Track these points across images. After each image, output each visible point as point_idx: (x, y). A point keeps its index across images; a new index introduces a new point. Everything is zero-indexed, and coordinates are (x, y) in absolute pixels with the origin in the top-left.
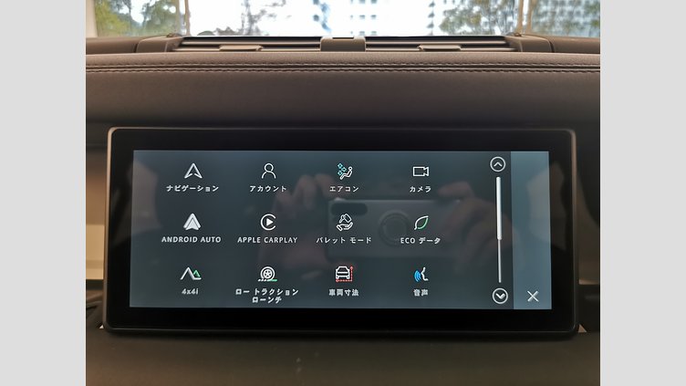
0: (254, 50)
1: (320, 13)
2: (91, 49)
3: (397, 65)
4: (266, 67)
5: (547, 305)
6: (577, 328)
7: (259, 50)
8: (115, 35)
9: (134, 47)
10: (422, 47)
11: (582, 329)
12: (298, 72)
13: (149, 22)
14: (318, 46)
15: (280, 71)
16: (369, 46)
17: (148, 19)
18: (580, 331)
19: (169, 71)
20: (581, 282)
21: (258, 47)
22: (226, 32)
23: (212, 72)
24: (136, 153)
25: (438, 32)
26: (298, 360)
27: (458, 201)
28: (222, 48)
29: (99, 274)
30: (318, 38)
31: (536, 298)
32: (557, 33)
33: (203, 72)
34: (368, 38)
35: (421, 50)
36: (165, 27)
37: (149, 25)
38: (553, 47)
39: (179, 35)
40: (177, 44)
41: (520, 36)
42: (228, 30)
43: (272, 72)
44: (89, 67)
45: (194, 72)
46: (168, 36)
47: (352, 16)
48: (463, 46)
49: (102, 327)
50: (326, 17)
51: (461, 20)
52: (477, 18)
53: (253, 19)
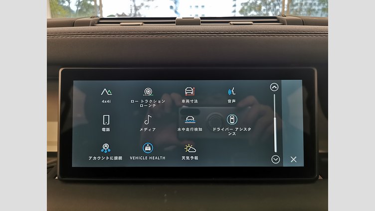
0: (139, 25)
1: (173, 5)
2: (50, 25)
3: (219, 33)
4: (146, 34)
5: (301, 164)
6: (318, 177)
7: (142, 25)
8: (61, 17)
9: (73, 24)
10: (232, 23)
11: (320, 178)
13: (80, 10)
14: (174, 23)
15: (154, 37)
16: (202, 22)
17: (79, 8)
19: (92, 37)
20: (320, 151)
21: (141, 23)
22: (122, 15)
23: (117, 37)
24: (75, 82)
25: (238, 15)
26: (165, 195)
27: (250, 107)
28: (121, 24)
29: (55, 149)
30: (174, 18)
31: (295, 160)
32: (303, 14)
33: (111, 37)
34: (202, 18)
35: (231, 25)
36: (88, 13)
37: (80, 12)
38: (303, 22)
39: (97, 17)
40: (96, 22)
41: (285, 16)
42: (123, 14)
43: (150, 37)
44: (49, 34)
45: (107, 37)
46: (91, 18)
47: (191, 6)
48: (254, 22)
49: (57, 178)
50: (177, 7)
51: (251, 8)
52: (260, 7)
53: (137, 8)
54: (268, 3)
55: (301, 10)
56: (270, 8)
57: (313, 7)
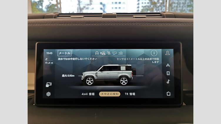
0: (81, 18)
1: (102, 7)
2: (29, 18)
3: (126, 22)
4: (85, 23)
5: (173, 97)
7: (83, 18)
9: (44, 17)
10: (134, 16)
12: (95, 25)
14: (101, 16)
15: (90, 24)
16: (117, 16)
18: (183, 105)
19: (55, 25)
20: (184, 90)
23: (68, 25)
24: (44, 50)
25: (139, 12)
28: (71, 17)
29: (33, 88)
30: (101, 14)
32: (178, 12)
33: (65, 25)
34: (117, 14)
38: (175, 16)
39: (58, 13)
40: (57, 16)
41: (165, 12)
43: (87, 25)
44: (29, 23)
45: (63, 25)
46: (54, 13)
47: (113, 8)
48: (147, 16)
49: (34, 104)
50: (104, 9)
51: (148, 10)
52: (153, 9)
53: (81, 9)
54: (157, 7)
55: (177, 10)
56: (159, 10)
57: (184, 8)
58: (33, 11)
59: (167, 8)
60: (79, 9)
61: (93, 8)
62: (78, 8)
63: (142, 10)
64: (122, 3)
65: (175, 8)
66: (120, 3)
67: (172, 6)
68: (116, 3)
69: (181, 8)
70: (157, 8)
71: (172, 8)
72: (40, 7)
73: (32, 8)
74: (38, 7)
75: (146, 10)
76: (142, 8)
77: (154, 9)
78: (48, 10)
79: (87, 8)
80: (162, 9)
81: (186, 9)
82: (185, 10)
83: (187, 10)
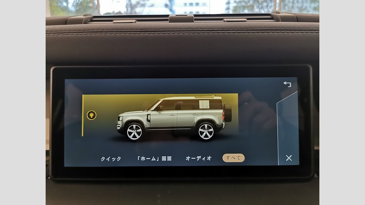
0: (132, 23)
1: (168, 3)
3: (211, 30)
4: (138, 32)
5: (297, 163)
6: (314, 175)
7: (135, 23)
11: (316, 176)
12: (156, 34)
14: (167, 20)
15: (147, 34)
16: (196, 19)
18: (314, 177)
19: (84, 35)
21: (134, 21)
22: (117, 13)
23: (108, 35)
24: (66, 81)
25: (231, 12)
26: (159, 196)
28: (114, 22)
30: (168, 16)
31: (291, 159)
34: (195, 15)
35: (225, 21)
37: (77, 11)
38: (297, 19)
39: (91, 15)
40: (89, 20)
41: (279, 13)
42: (120, 12)
43: (142, 34)
45: (98, 35)
46: (84, 16)
48: (248, 19)
49: (49, 178)
50: (172, 6)
51: (244, 7)
52: (252, 7)
53: (133, 7)
54: (260, 2)
55: (293, 7)
56: (262, 8)
57: (305, 5)
58: (52, 12)
59: (277, 5)
60: (129, 7)
61: (152, 6)
62: (127, 5)
63: (235, 8)
64: (200, 5)
65: (291, 5)
66: (197, 4)
67: (285, 1)
68: (191, 4)
69: (300, 5)
70: (259, 4)
71: (285, 5)
72: (65, 4)
73: (51, 5)
74: (60, 4)
75: (242, 8)
76: (235, 5)
77: (255, 7)
78: (78, 8)
79: (143, 5)
80: (267, 6)
81: (308, 7)
82: (306, 7)
83: (310, 7)
